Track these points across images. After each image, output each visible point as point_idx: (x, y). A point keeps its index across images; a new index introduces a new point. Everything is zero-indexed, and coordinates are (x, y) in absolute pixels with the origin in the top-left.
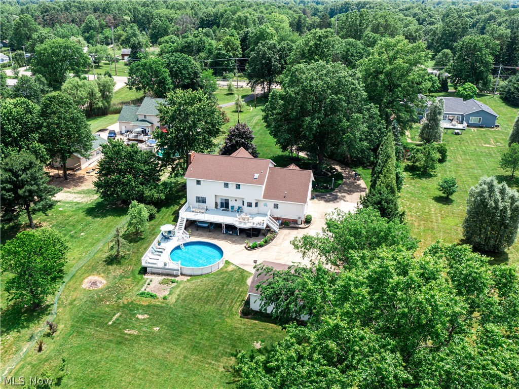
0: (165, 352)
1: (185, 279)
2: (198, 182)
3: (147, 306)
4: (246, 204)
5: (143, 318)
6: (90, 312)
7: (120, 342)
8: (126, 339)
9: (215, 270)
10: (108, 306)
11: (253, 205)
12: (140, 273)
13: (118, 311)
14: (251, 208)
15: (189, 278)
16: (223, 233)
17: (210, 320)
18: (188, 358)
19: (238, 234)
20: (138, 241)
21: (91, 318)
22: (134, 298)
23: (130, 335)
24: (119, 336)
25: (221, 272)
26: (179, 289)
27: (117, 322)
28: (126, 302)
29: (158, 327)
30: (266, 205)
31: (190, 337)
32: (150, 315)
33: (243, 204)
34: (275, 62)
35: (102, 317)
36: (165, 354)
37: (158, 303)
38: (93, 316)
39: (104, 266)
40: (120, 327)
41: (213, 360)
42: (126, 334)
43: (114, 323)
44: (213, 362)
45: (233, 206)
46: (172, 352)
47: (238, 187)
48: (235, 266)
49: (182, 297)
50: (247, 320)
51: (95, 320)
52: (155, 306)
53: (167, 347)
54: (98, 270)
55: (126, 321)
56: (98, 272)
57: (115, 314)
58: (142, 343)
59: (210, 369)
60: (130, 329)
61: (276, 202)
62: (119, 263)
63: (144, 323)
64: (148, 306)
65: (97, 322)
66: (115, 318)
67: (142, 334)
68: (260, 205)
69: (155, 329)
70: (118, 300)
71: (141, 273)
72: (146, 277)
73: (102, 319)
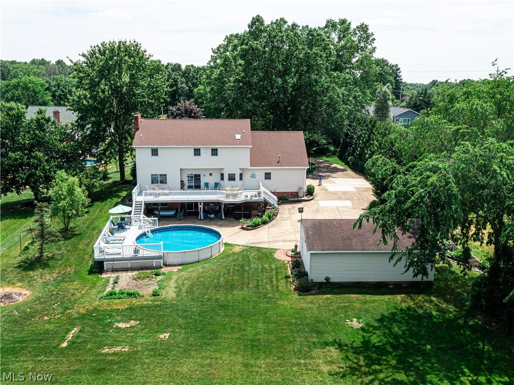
0: (202, 366)
1: (175, 269)
2: (155, 152)
3: (127, 309)
4: (226, 177)
5: (128, 326)
6: (13, 337)
7: (100, 370)
8: (111, 362)
9: (216, 254)
10: (49, 322)
11: (237, 177)
12: (91, 272)
13: (73, 325)
14: (233, 181)
15: (180, 267)
16: (201, 220)
17: (254, 308)
18: (252, 366)
19: (223, 218)
20: (71, 238)
21: (17, 345)
22: (97, 303)
23: (114, 354)
24: (93, 361)
25: (225, 255)
26: (173, 281)
27: (79, 341)
28: (82, 311)
29: (165, 332)
30: (253, 176)
31: (236, 336)
32: (140, 320)
33: (222, 179)
34: (181, 84)
35: (42, 340)
36: (204, 369)
37: (145, 303)
38: (21, 342)
39: (19, 273)
40: (89, 346)
41: (299, 359)
42: (107, 354)
43: (72, 343)
44: (302, 361)
45: (208, 183)
46: (217, 363)
47: (214, 152)
48: (243, 246)
49: (184, 289)
50: (312, 297)
51: (27, 347)
52: (142, 307)
53: (202, 358)
54: (7, 280)
55: (97, 336)
56: (8, 282)
57: (68, 331)
58: (147, 361)
59: (304, 372)
60: (111, 346)
61: (268, 169)
62: (45, 265)
63: (136, 332)
64: (130, 309)
65: (34, 349)
66: (71, 335)
67: (139, 349)
68: (247, 176)
69: (162, 336)
70: (65, 311)
71: (95, 273)
72: (104, 276)
73: (43, 342)
